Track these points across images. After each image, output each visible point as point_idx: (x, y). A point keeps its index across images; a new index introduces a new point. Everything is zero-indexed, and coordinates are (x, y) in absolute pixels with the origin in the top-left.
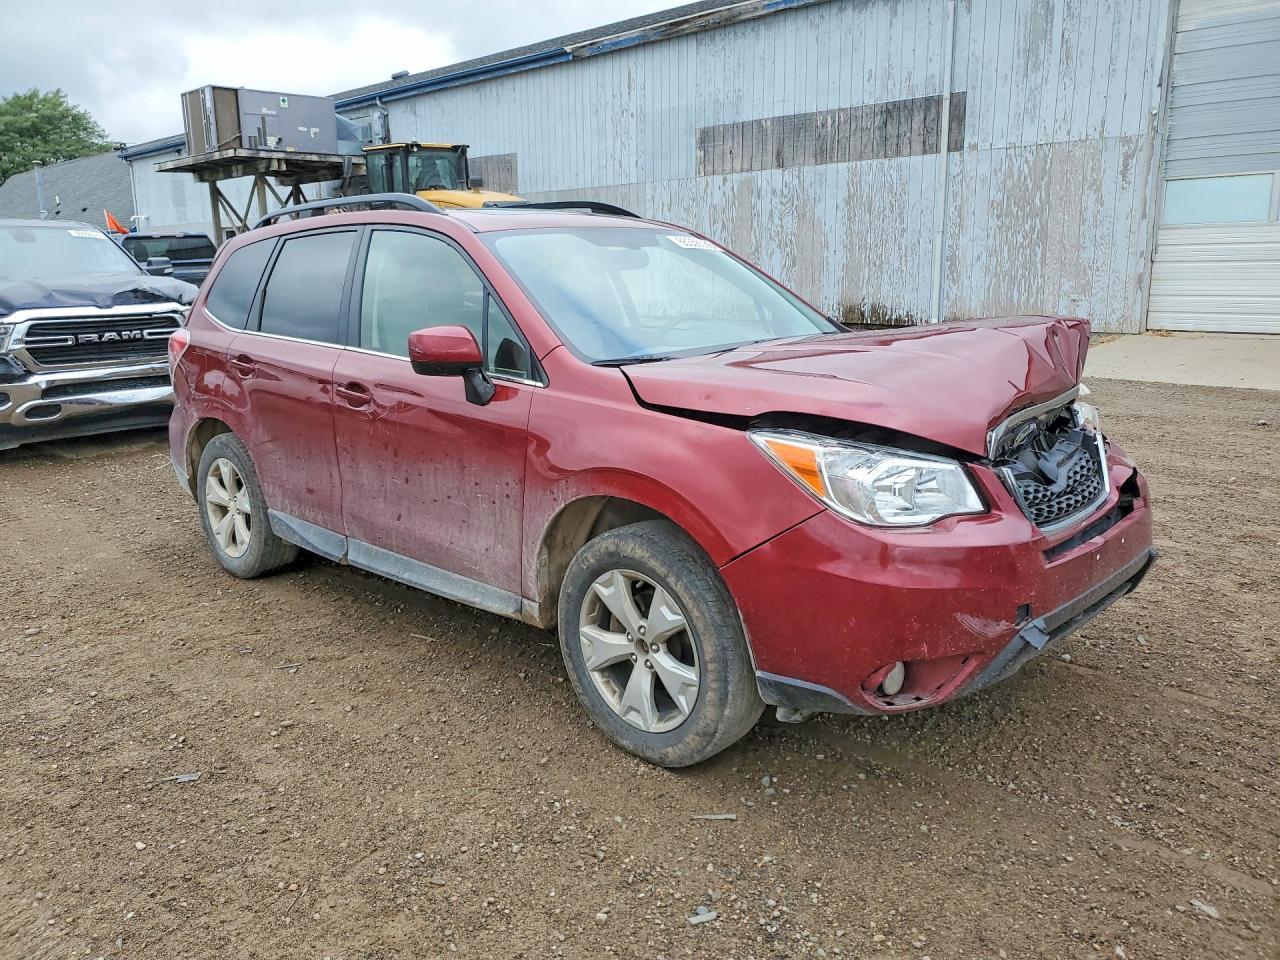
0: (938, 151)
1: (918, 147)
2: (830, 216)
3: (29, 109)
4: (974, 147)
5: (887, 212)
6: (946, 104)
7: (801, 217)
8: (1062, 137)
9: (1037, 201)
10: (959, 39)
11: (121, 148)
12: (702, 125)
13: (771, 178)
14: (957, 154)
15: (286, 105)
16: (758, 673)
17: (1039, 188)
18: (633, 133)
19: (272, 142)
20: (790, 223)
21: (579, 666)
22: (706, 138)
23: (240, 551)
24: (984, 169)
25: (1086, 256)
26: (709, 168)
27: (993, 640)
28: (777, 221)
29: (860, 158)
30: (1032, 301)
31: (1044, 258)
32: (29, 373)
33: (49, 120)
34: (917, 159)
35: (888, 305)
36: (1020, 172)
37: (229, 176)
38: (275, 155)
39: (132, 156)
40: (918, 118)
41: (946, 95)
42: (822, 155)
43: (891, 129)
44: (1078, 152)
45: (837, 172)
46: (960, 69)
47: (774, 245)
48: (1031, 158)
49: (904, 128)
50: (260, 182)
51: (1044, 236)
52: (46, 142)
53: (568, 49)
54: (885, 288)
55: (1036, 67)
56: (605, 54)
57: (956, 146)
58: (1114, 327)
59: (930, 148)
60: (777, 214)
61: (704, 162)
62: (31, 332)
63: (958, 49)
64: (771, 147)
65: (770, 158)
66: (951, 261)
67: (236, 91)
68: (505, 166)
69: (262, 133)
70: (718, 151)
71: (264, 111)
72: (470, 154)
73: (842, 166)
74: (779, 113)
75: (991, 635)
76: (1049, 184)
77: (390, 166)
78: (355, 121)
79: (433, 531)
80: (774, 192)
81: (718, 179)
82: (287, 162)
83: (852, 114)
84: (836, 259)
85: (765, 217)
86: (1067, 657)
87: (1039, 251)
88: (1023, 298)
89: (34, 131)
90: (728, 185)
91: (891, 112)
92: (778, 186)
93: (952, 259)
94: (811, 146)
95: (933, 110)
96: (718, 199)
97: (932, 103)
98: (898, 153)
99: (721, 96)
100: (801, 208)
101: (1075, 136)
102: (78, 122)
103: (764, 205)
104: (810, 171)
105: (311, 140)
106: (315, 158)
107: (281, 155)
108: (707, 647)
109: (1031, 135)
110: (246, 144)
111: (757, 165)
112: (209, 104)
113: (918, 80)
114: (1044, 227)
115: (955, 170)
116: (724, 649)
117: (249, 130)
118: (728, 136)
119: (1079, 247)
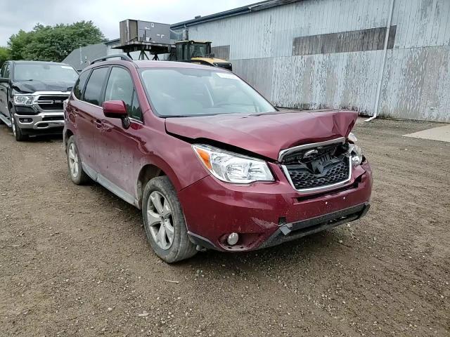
0: (383, 49)
1: (375, 47)
2: (340, 73)
3: (81, 27)
4: (398, 47)
5: (361, 72)
6: (388, 30)
7: (329, 72)
8: (433, 44)
9: (421, 70)
10: (396, 5)
11: (105, 40)
12: (295, 37)
13: (318, 57)
14: (390, 50)
15: (153, 26)
16: (188, 232)
17: (422, 64)
18: (270, 40)
19: (148, 39)
20: (325, 75)
21: (147, 224)
22: (297, 41)
23: (75, 175)
24: (400, 56)
25: (438, 92)
26: (297, 53)
27: (268, 229)
28: (320, 73)
29: (353, 51)
30: (414, 108)
31: (421, 92)
32: (39, 112)
33: (87, 31)
34: (374, 52)
35: (358, 107)
36: (415, 58)
37: (133, 51)
38: (147, 44)
39: (108, 43)
40: (377, 35)
41: (388, 27)
42: (338, 50)
43: (366, 40)
44: (439, 51)
45: (344, 56)
46: (395, 16)
47: (318, 82)
48: (420, 52)
49: (371, 39)
50: (143, 53)
51: (422, 83)
52: (86, 38)
53: (250, 8)
54: (358, 101)
55: (425, 16)
56: (262, 10)
57: (390, 47)
58: (447, 120)
59: (380, 47)
60: (320, 71)
61: (294, 51)
62: (40, 98)
63: (395, 9)
64: (320, 46)
65: (319, 49)
66: (384, 92)
67: (137, 21)
68: (225, 50)
69: (145, 36)
70: (301, 46)
71: (146, 28)
72: (212, 46)
73: (346, 53)
74: (324, 33)
75: (267, 227)
76: (426, 63)
77: (183, 48)
78: (177, 33)
79: (115, 173)
80: (319, 63)
81: (300, 57)
82: (152, 46)
83: (351, 33)
84: (340, 89)
85: (315, 73)
86: (341, 241)
87: (420, 89)
88: (411, 107)
89: (82, 35)
90: (303, 59)
91: (366, 33)
92: (321, 60)
93: (385, 91)
94: (335, 45)
95: (383, 33)
96: (299, 65)
97: (383, 30)
98: (368, 49)
99: (303, 26)
100: (329, 68)
101: (438, 44)
102: (96, 32)
103: (315, 68)
104: (333, 55)
105: (161, 39)
106: (161, 45)
107: (150, 44)
108: (175, 221)
109: (421, 43)
110: (139, 40)
111: (314, 52)
112: (128, 25)
113: (378, 21)
114: (423, 79)
115: (389, 56)
116: (180, 222)
117: (141, 35)
118: (305, 41)
119: (436, 88)
